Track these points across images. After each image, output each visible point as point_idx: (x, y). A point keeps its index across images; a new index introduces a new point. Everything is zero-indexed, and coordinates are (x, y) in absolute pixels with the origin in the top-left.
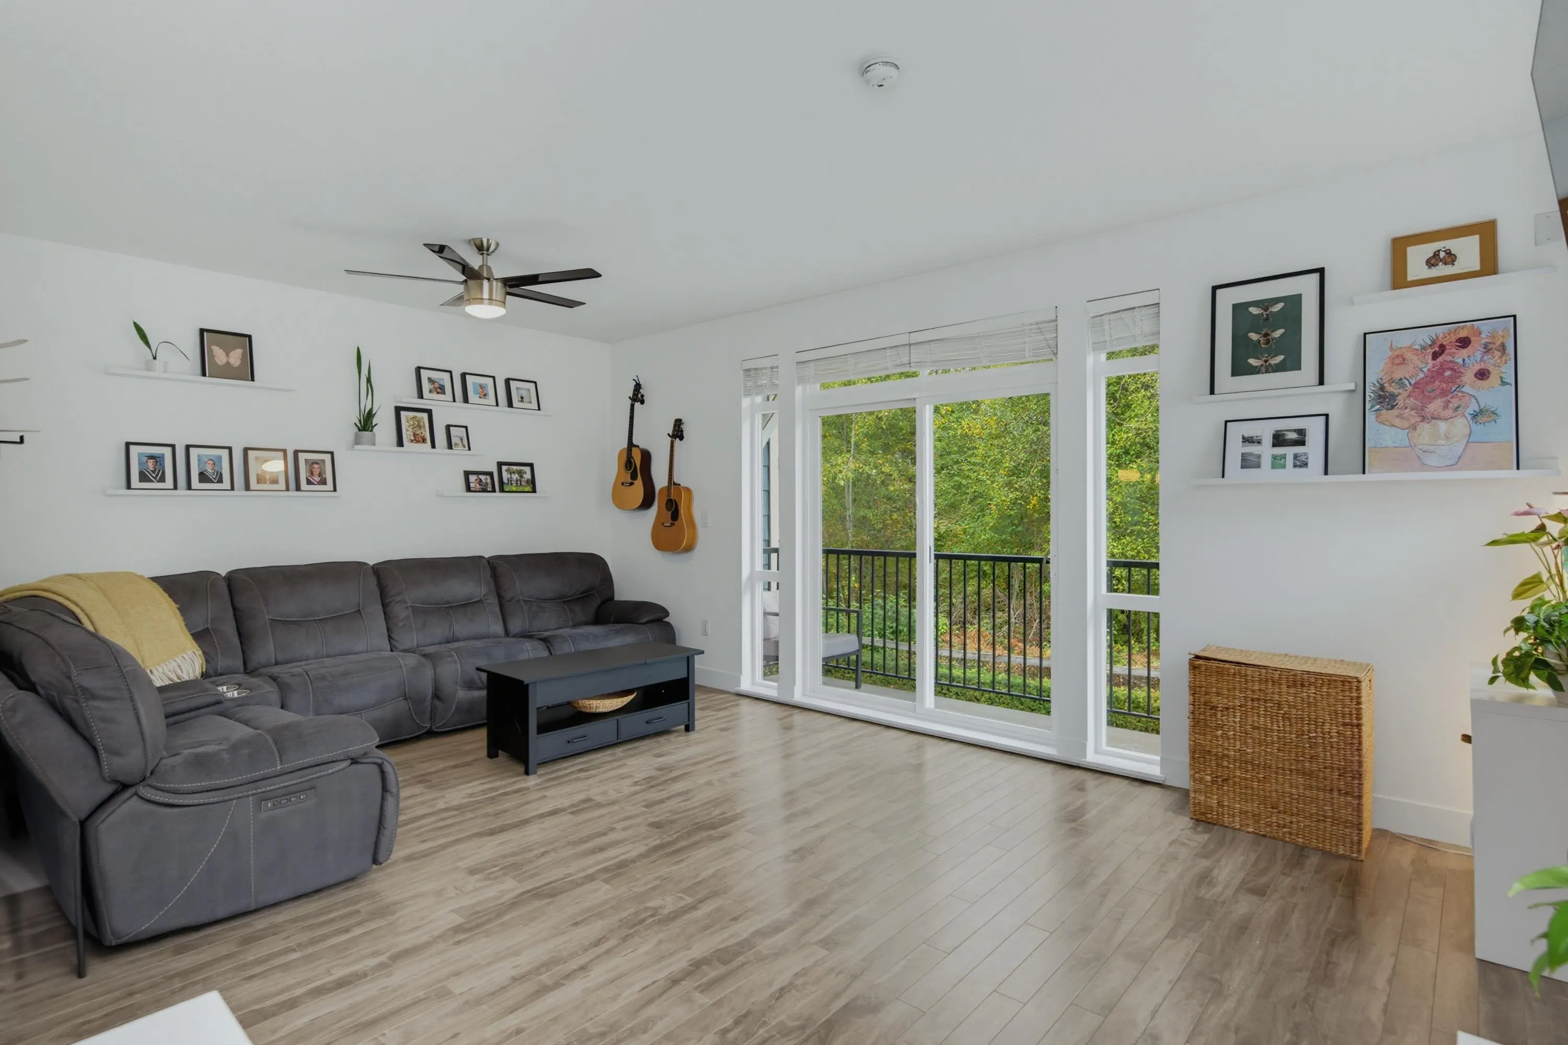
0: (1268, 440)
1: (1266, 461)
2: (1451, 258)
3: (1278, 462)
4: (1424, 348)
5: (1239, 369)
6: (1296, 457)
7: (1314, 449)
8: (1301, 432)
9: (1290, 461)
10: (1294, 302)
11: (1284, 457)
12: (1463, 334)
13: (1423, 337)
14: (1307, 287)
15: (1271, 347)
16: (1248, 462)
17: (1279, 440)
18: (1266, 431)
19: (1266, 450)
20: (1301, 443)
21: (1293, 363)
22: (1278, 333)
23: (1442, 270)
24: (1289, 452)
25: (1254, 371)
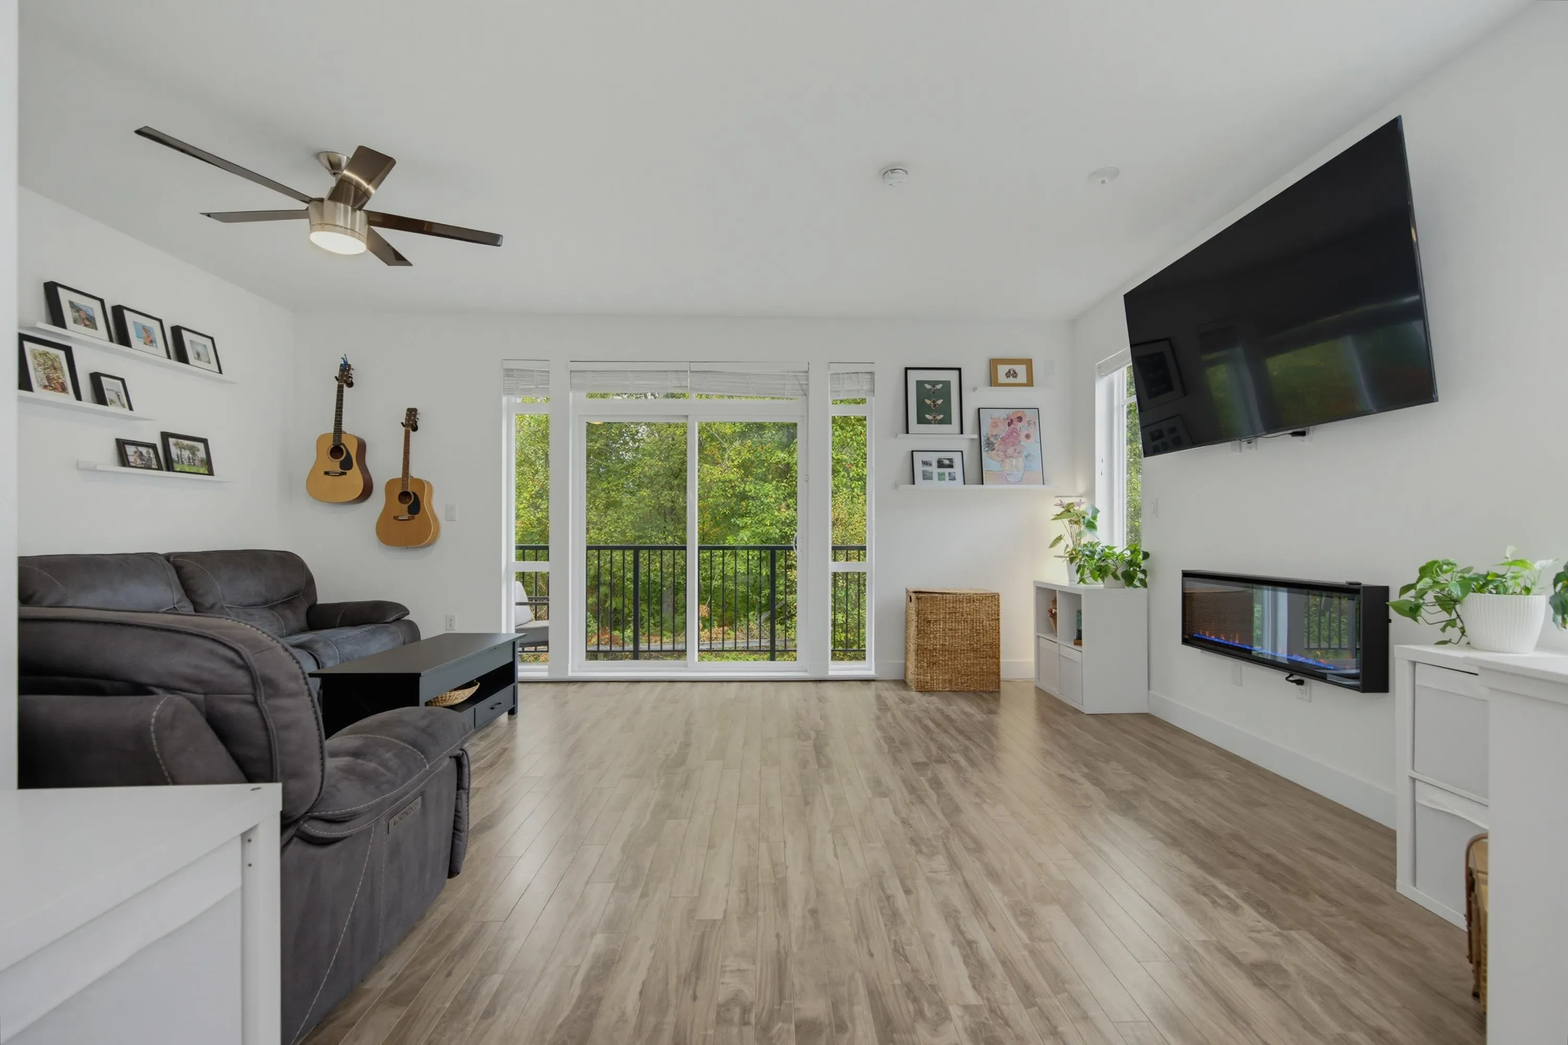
0: (935, 464)
1: (935, 476)
2: (1015, 375)
3: (941, 477)
4: (1004, 420)
5: (921, 420)
6: (949, 473)
7: (957, 470)
8: (951, 460)
9: (947, 475)
10: (947, 384)
11: (944, 474)
12: (1019, 415)
13: (1003, 414)
14: (952, 377)
15: (935, 410)
16: (927, 476)
17: (940, 464)
18: (933, 458)
19: (934, 469)
20: (951, 466)
21: (947, 421)
22: (940, 402)
23: (1011, 380)
24: (947, 471)
25: (928, 422)
